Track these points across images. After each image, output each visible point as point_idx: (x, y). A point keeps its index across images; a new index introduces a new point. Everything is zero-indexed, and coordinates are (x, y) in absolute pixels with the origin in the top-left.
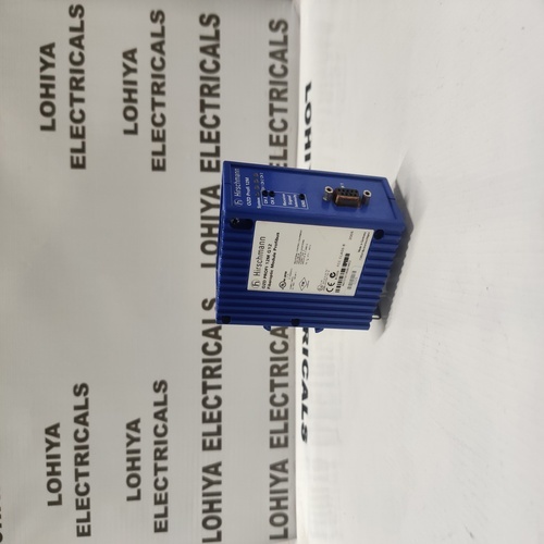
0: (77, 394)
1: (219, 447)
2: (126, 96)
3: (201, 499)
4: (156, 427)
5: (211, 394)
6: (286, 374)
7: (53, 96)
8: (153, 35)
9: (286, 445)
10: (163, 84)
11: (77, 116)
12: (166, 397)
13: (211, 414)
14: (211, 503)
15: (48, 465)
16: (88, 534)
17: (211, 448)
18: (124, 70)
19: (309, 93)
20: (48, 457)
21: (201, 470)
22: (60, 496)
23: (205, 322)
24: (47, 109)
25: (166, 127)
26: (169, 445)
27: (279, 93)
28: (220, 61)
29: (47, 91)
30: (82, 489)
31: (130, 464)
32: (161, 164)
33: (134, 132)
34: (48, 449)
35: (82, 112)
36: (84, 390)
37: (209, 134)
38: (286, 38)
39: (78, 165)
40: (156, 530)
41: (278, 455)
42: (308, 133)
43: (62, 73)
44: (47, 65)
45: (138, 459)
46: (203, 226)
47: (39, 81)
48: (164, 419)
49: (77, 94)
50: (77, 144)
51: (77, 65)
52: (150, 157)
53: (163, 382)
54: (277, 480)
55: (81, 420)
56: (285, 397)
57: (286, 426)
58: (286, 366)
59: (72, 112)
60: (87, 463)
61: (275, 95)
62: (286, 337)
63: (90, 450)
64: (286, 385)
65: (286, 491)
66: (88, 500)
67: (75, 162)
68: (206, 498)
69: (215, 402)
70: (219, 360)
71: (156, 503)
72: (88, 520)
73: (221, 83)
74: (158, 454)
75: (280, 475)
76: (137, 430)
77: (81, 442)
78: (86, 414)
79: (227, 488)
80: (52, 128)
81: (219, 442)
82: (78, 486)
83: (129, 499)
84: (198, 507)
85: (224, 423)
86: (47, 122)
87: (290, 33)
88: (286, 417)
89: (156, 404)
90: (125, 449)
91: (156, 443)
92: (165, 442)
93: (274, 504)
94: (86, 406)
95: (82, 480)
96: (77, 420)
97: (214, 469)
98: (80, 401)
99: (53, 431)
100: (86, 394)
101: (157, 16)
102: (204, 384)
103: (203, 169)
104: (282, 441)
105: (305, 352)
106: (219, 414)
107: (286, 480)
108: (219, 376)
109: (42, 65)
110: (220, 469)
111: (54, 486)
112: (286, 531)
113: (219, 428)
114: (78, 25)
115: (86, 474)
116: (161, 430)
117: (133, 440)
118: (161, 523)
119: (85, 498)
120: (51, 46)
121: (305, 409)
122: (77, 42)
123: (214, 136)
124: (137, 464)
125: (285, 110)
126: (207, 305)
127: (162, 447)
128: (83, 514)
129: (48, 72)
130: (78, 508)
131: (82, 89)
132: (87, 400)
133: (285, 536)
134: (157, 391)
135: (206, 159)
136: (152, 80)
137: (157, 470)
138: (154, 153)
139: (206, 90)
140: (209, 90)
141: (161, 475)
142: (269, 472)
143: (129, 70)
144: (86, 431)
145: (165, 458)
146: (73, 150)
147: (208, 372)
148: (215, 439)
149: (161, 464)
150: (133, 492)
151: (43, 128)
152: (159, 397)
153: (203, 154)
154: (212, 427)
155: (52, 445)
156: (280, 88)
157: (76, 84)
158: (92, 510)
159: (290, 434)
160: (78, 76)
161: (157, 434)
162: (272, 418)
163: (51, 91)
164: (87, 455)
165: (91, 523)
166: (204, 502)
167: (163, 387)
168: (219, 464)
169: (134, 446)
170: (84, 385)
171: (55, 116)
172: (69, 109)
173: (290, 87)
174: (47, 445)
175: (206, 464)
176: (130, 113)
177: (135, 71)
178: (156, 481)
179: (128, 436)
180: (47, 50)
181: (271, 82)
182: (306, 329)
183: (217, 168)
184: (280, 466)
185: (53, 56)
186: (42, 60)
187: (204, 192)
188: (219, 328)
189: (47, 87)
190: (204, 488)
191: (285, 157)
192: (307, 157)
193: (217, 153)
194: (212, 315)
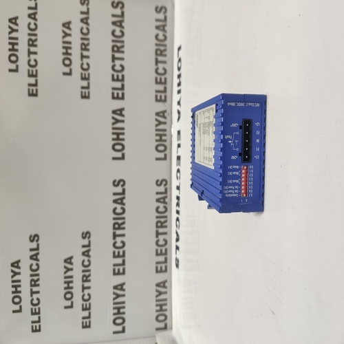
0: (32, 241)
1: (124, 273)
2: (64, 51)
3: (112, 306)
4: (83, 261)
5: (119, 240)
6: (166, 227)
7: (17, 50)
8: (82, 13)
9: (166, 271)
10: (88, 44)
11: (33, 63)
12: (90, 242)
13: (119, 253)
14: (119, 309)
15: (13, 286)
16: (39, 330)
17: (119, 273)
18: (63, 34)
19: (180, 52)
20: (13, 282)
21: (112, 288)
22: (21, 307)
23: (115, 194)
24: (13, 58)
25: (90, 71)
26: (92, 272)
27: (161, 52)
28: (125, 31)
29: (13, 47)
30: (35, 302)
31: (66, 285)
32: (87, 94)
33: (70, 74)
34: (12, 277)
35: (35, 61)
36: (36, 238)
37: (118, 76)
38: (166, 18)
39: (33, 94)
40: (83, 327)
41: (161, 277)
42: (179, 76)
43: (23, 36)
44: (13, 30)
45: (72, 282)
46: (113, 133)
47: (8, 41)
48: (88, 256)
49: (32, 49)
50: (32, 80)
51: (33, 31)
52: (80, 90)
53: (88, 233)
54: (160, 293)
55: (34, 257)
56: (165, 241)
57: (166, 259)
58: (166, 221)
59: (29, 61)
60: (38, 285)
61: (159, 52)
62: (166, 203)
63: (41, 277)
64: (166, 233)
65: (166, 300)
66: (39, 309)
67: (31, 92)
68: (116, 306)
69: (121, 245)
70: (124, 218)
71: (83, 309)
72: (39, 321)
73: (125, 44)
74: (85, 278)
75: (162, 290)
76: (71, 263)
77: (35, 272)
78: (38, 254)
79: (129, 299)
80: (16, 70)
81: (124, 270)
82: (32, 300)
83: (66, 307)
84: (110, 311)
85: (127, 258)
86: (13, 66)
87: (168, 14)
88: (166, 253)
89: (84, 246)
90: (63, 276)
91: (83, 271)
92: (89, 271)
93: (158, 308)
94: (37, 249)
95: (35, 296)
96: (31, 258)
97: (121, 287)
98: (34, 245)
99: (16, 265)
100: (37, 241)
101: (85, 1)
102: (114, 234)
103: (113, 98)
105: (178, 212)
106: (124, 252)
107: (166, 293)
108: (124, 228)
109: (10, 30)
110: (124, 287)
111: (17, 300)
112: (166, 325)
113: (124, 261)
114: (33, 5)
115: (38, 292)
116: (86, 263)
117: (68, 270)
118: (86, 323)
119: (37, 307)
120: (16, 18)
121: (177, 248)
122: (33, 16)
123: (120, 77)
124: (71, 285)
125: (165, 62)
126: (116, 183)
127: (87, 274)
128: (35, 318)
129: (14, 35)
130: (33, 314)
131: (36, 46)
132: (38, 245)
133: (165, 328)
134: (84, 238)
135: (116, 92)
136: (81, 42)
137: (84, 288)
138: (83, 88)
139: (115, 49)
140: (117, 49)
141: (86, 292)
142: (155, 288)
143: (66, 35)
144: (37, 265)
145: (89, 281)
146: (30, 85)
147: (117, 226)
148: (121, 268)
149: (86, 284)
150: (68, 303)
151: (11, 70)
152: (86, 242)
153: (113, 89)
154: (119, 261)
155: (15, 274)
156: (162, 48)
157: (32, 43)
158: (41, 315)
159: (168, 264)
160: (33, 38)
161: (84, 266)
162: (157, 254)
163: (16, 47)
164: (38, 280)
165: (41, 323)
166: (114, 308)
167: (88, 235)
168: (124, 284)
169: (69, 274)
170: (36, 235)
171: (18, 63)
172: (27, 59)
173: (168, 48)
174: (12, 274)
175: (116, 284)
176: (67, 62)
177: (70, 35)
178: (83, 296)
179: (65, 267)
180: (13, 20)
181: (157, 45)
182: (178, 198)
183: (123, 98)
184: (162, 284)
185: (17, 25)
186: (10, 27)
187: (114, 112)
188: (124, 198)
189: (13, 44)
190: (114, 299)
191: (165, 91)
192: (179, 92)
193: (123, 88)
194: (119, 189)
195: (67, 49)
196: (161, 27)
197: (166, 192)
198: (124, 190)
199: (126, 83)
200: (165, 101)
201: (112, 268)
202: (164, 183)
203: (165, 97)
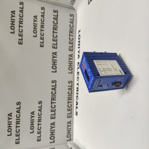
0: (17, 105)
1: (55, 118)
2: (34, 27)
3: (50, 132)
4: (39, 113)
5: (53, 104)
6: (71, 100)
7: (14, 25)
8: (42, 13)
9: (71, 117)
10: (44, 25)
11: (21, 30)
12: (41, 105)
13: (53, 110)
14: (52, 133)
15: (8, 124)
16: (19, 143)
17: (53, 118)
18: (34, 20)
20: (8, 122)
21: (50, 124)
22: (11, 133)
23: (52, 86)
24: (13, 28)
25: (44, 36)
26: (42, 118)
27: (72, 31)
28: (58, 22)
29: (13, 23)
30: (18, 131)
31: (31, 123)
32: (42, 45)
33: (36, 36)
34: (8, 120)
36: (19, 103)
38: (73, 19)
39: (20, 43)
41: (69, 120)
42: (79, 42)
43: (17, 19)
44: (13, 16)
45: (34, 122)
46: (52, 62)
47: (11, 20)
48: (41, 111)
52: (40, 43)
53: (41, 101)
54: (69, 126)
55: (18, 112)
56: (71, 105)
57: (71, 112)
58: (71, 97)
61: (71, 32)
62: (72, 90)
63: (21, 120)
64: (71, 102)
65: (71, 129)
66: (19, 134)
67: (20, 42)
68: (51, 132)
69: (54, 107)
70: (55, 96)
71: (38, 133)
72: (19, 139)
73: (58, 27)
74: (39, 120)
76: (34, 114)
77: (18, 118)
78: (20, 110)
79: (57, 129)
80: (14, 33)
81: (55, 117)
82: (16, 130)
83: (31, 133)
84: (49, 134)
85: (56, 112)
86: (12, 31)
87: (74, 17)
88: (71, 110)
89: (39, 107)
90: (30, 119)
91: (39, 117)
92: (41, 117)
94: (20, 108)
95: (18, 128)
96: (17, 112)
97: (53, 124)
98: (18, 106)
99: (10, 115)
100: (20, 105)
101: (43, 8)
102: (52, 102)
103: (53, 48)
104: (70, 116)
105: (77, 94)
106: (55, 110)
107: (71, 126)
108: (55, 100)
109: (11, 16)
110: (55, 124)
111: (10, 130)
112: (71, 139)
113: (55, 113)
114: (22, 7)
115: (19, 127)
116: (40, 114)
117: (32, 117)
118: (39, 139)
119: (18, 133)
120: (14, 11)
122: (21, 11)
123: (56, 40)
124: (33, 123)
125: (73, 36)
126: (53, 82)
127: (40, 118)
128: (17, 138)
129: (13, 18)
130: (16, 136)
131: (22, 24)
132: (20, 106)
133: (70, 140)
134: (39, 104)
136: (41, 24)
137: (38, 124)
138: (41, 43)
139: (54, 28)
140: (55, 28)
141: (39, 126)
142: (67, 124)
144: (19, 115)
145: (41, 121)
146: (19, 39)
147: (53, 99)
148: (54, 116)
149: (40, 123)
150: (32, 131)
151: (11, 33)
152: (40, 105)
153: (53, 44)
154: (53, 113)
155: (10, 119)
156: (72, 30)
157: (21, 22)
158: (20, 137)
159: (72, 114)
160: (21, 20)
161: (39, 115)
163: (14, 23)
164: (19, 121)
165: (20, 140)
166: (51, 133)
167: (41, 103)
168: (55, 122)
169: (33, 118)
170: (20, 102)
171: (14, 30)
173: (74, 30)
174: (8, 119)
175: (51, 122)
178: (38, 128)
179: (31, 116)
180: (13, 12)
181: (70, 29)
182: (77, 88)
183: (56, 48)
184: (70, 122)
185: (15, 14)
186: (11, 15)
187: (53, 53)
188: (56, 88)
189: (13, 22)
190: (51, 129)
191: (72, 47)
192: (79, 48)
193: (57, 44)
194: (54, 84)
195: (35, 26)
196: (72, 22)
197: (72, 86)
198: (56, 85)
199: (58, 42)
200: (72, 50)
201: (50, 116)
202: (71, 82)
203: (73, 49)
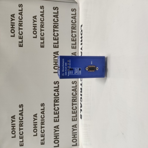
0: (20, 107)
1: (58, 121)
4: (42, 116)
5: (56, 107)
6: (76, 101)
7: (14, 28)
8: (41, 12)
11: (21, 33)
12: (44, 108)
13: (56, 112)
15: (12, 127)
16: (23, 145)
17: (56, 121)
18: (33, 21)
19: (82, 27)
20: (12, 124)
21: (53, 127)
22: (15, 135)
23: (54, 87)
24: (13, 31)
25: (44, 36)
26: (45, 121)
28: (59, 19)
29: (13, 26)
30: (21, 133)
31: (34, 126)
32: (43, 46)
33: (36, 37)
35: (22, 32)
37: (56, 38)
38: (76, 13)
39: (21, 46)
40: (41, 144)
41: (74, 123)
42: (81, 38)
44: (12, 20)
45: (37, 125)
46: (54, 62)
47: (10, 24)
48: (44, 114)
49: (21, 27)
50: (21, 40)
51: (21, 20)
52: (40, 44)
53: (43, 104)
54: (74, 130)
56: (76, 107)
57: (76, 115)
58: (76, 99)
59: (19, 32)
61: (73, 28)
62: (76, 91)
64: (76, 104)
65: (76, 133)
68: (55, 135)
69: (57, 109)
70: (58, 98)
71: (41, 137)
72: (23, 141)
73: (59, 25)
74: (42, 123)
76: (36, 117)
77: (21, 120)
78: (23, 113)
79: (61, 132)
80: (14, 36)
83: (34, 136)
84: (53, 137)
85: (60, 115)
86: (13, 34)
88: (76, 113)
89: (41, 110)
90: (33, 122)
91: (41, 120)
93: (73, 136)
94: (22, 110)
95: (21, 131)
96: (20, 114)
97: (57, 127)
99: (13, 117)
100: (22, 107)
101: (42, 7)
102: (54, 104)
103: (54, 47)
104: (75, 119)
105: (81, 95)
106: (58, 112)
107: (76, 130)
108: (58, 102)
110: (59, 127)
111: (13, 132)
112: (76, 143)
113: (58, 116)
114: (21, 9)
115: (22, 129)
118: (43, 142)
119: (22, 135)
121: (81, 110)
122: (21, 14)
125: (76, 32)
126: (55, 83)
128: (21, 140)
130: (20, 138)
131: (22, 26)
133: (76, 145)
135: (55, 45)
137: (42, 127)
139: (55, 27)
140: (56, 26)
141: (43, 129)
142: (72, 127)
143: (35, 21)
144: (22, 117)
145: (44, 124)
146: (19, 42)
147: (55, 101)
148: (57, 119)
149: (43, 126)
150: (35, 134)
151: (11, 36)
152: (42, 108)
153: (54, 43)
155: (13, 121)
157: (20, 25)
158: (24, 139)
159: (77, 117)
160: (21, 23)
161: (42, 118)
162: (73, 113)
164: (23, 124)
167: (43, 105)
168: (59, 126)
169: (35, 121)
170: (22, 105)
171: (15, 33)
173: (77, 26)
175: (55, 126)
176: (35, 32)
178: (41, 130)
179: (34, 118)
180: (13, 16)
181: (72, 25)
182: (81, 89)
183: (58, 47)
184: (75, 126)
185: (14, 17)
186: (11, 18)
187: (54, 53)
188: (59, 89)
190: (54, 132)
191: (76, 44)
192: (81, 44)
193: (58, 43)
194: (56, 85)
195: (35, 27)
196: (74, 17)
197: (76, 87)
198: (58, 86)
199: (59, 41)
200: (76, 48)
201: (53, 119)
202: (75, 83)
203: (76, 46)
